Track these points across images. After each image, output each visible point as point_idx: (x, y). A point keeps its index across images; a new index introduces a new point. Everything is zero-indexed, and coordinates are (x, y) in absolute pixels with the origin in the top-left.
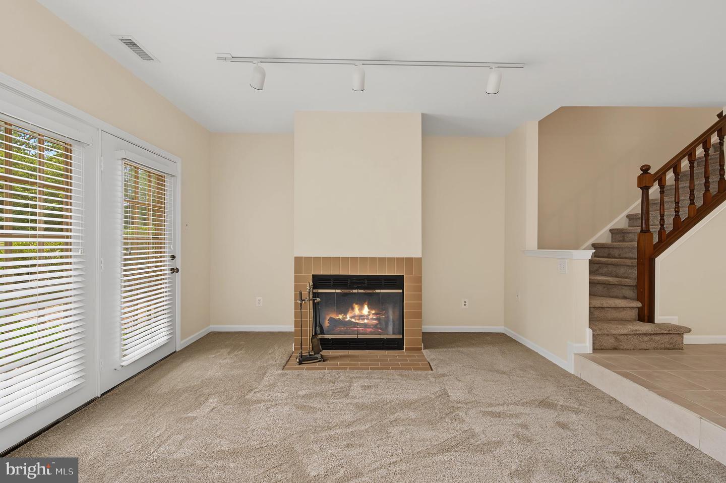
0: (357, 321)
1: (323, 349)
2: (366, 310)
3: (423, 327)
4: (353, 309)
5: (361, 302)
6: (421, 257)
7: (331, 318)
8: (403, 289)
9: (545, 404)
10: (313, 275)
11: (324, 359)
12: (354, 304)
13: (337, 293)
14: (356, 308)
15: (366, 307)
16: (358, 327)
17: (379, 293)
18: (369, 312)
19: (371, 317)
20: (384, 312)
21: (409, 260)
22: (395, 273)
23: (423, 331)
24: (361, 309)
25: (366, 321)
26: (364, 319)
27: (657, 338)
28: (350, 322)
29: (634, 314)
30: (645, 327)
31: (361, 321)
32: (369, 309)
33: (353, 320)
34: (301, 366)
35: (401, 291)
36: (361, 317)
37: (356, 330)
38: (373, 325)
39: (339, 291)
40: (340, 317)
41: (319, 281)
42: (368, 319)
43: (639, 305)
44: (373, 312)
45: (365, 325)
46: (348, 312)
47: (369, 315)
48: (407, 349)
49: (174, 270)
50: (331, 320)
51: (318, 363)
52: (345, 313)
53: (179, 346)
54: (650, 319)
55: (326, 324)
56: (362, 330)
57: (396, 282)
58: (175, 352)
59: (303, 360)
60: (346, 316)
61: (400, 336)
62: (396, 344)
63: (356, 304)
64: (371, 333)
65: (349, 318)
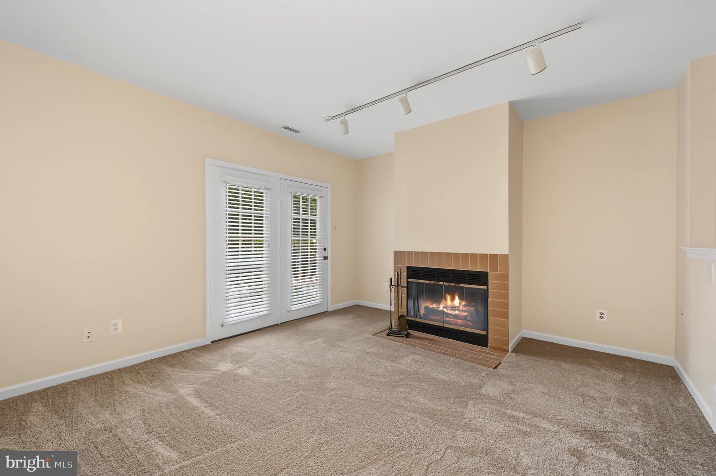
0: (449, 312)
1: (409, 329)
2: (457, 301)
4: (446, 299)
5: (452, 292)
6: (507, 253)
7: (426, 306)
8: (486, 284)
10: (408, 268)
11: (408, 336)
12: (447, 295)
13: (426, 284)
14: (449, 297)
15: (457, 298)
17: (463, 287)
18: (460, 303)
19: (461, 308)
20: (473, 304)
21: (494, 257)
22: (479, 269)
24: (453, 299)
25: (457, 312)
26: (455, 310)
28: (443, 312)
31: (452, 312)
32: (459, 299)
33: (445, 310)
34: (388, 337)
35: (485, 287)
36: (453, 308)
37: (444, 319)
38: (463, 316)
39: (427, 282)
40: (434, 306)
41: (413, 272)
42: (458, 310)
44: (464, 303)
45: (456, 316)
46: (441, 301)
47: (460, 306)
48: (492, 348)
49: (325, 258)
50: (426, 308)
51: (401, 338)
52: (439, 302)
53: (331, 308)
55: (422, 311)
56: (450, 320)
57: (481, 278)
58: (327, 311)
59: (391, 333)
60: (439, 305)
61: (485, 333)
62: (481, 340)
63: (449, 295)
64: (461, 325)
65: (441, 308)
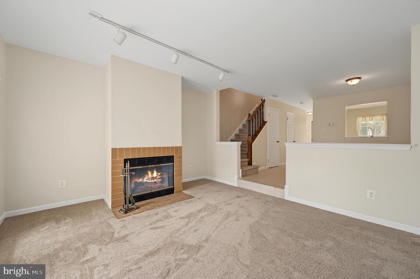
0: (150, 181)
1: (136, 202)
2: (155, 174)
3: (183, 180)
4: (148, 174)
5: (152, 170)
6: (181, 146)
9: (238, 197)
10: (124, 159)
11: (138, 207)
12: (148, 171)
14: (149, 173)
15: (155, 172)
16: (151, 185)
18: (157, 174)
22: (171, 154)
23: (183, 182)
24: (152, 173)
25: (155, 180)
26: (154, 180)
27: (253, 170)
28: (146, 183)
29: (247, 163)
30: (250, 167)
31: (152, 181)
33: (148, 181)
35: (173, 163)
36: (153, 178)
37: (149, 187)
38: (159, 182)
39: (140, 167)
40: (140, 180)
43: (248, 160)
44: (159, 174)
45: (155, 183)
46: (145, 176)
47: (157, 176)
48: (176, 193)
50: (135, 182)
52: (143, 177)
54: (251, 165)
55: (133, 186)
56: (153, 186)
61: (173, 187)
62: (170, 191)
64: (158, 187)
65: (145, 180)
